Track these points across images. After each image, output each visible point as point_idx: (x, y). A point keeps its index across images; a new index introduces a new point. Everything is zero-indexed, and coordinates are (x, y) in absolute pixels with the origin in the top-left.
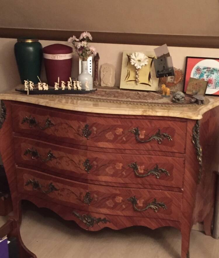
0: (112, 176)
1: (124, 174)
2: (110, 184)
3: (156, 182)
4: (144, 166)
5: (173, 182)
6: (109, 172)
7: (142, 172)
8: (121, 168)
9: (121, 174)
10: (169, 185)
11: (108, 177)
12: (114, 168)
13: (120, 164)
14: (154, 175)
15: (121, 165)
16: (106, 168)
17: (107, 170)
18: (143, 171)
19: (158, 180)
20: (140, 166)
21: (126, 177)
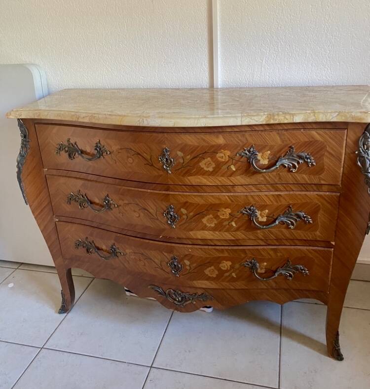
0: (214, 229)
1: (234, 225)
2: (210, 242)
3: (288, 235)
4: (267, 211)
5: (318, 233)
6: (208, 225)
7: (264, 219)
8: (228, 216)
9: (228, 226)
10: (311, 238)
11: (206, 232)
12: (217, 217)
13: (227, 209)
14: (284, 224)
15: (228, 211)
16: (203, 217)
17: (205, 220)
18: (266, 218)
19: (292, 231)
20: (261, 211)
21: (237, 229)
